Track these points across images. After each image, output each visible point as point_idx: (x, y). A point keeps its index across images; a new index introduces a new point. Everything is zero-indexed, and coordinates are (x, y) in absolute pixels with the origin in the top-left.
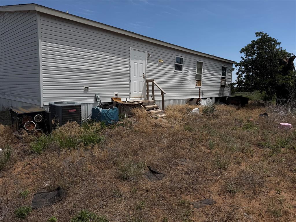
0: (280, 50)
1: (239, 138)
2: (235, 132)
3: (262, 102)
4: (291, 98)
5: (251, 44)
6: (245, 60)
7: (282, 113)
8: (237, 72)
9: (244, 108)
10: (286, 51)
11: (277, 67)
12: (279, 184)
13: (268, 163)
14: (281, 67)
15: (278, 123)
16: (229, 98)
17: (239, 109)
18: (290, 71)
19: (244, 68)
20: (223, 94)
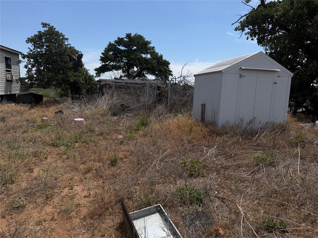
0: (69, 46)
1: (31, 141)
2: (26, 135)
3: (57, 99)
4: (83, 95)
5: (38, 34)
6: (34, 52)
7: (76, 109)
8: (26, 65)
9: (39, 106)
10: (75, 48)
11: (68, 63)
12: (73, 179)
13: (63, 162)
14: (72, 63)
15: (72, 119)
16: (19, 96)
17: (32, 107)
18: (80, 68)
19: (33, 61)
20: (10, 91)
